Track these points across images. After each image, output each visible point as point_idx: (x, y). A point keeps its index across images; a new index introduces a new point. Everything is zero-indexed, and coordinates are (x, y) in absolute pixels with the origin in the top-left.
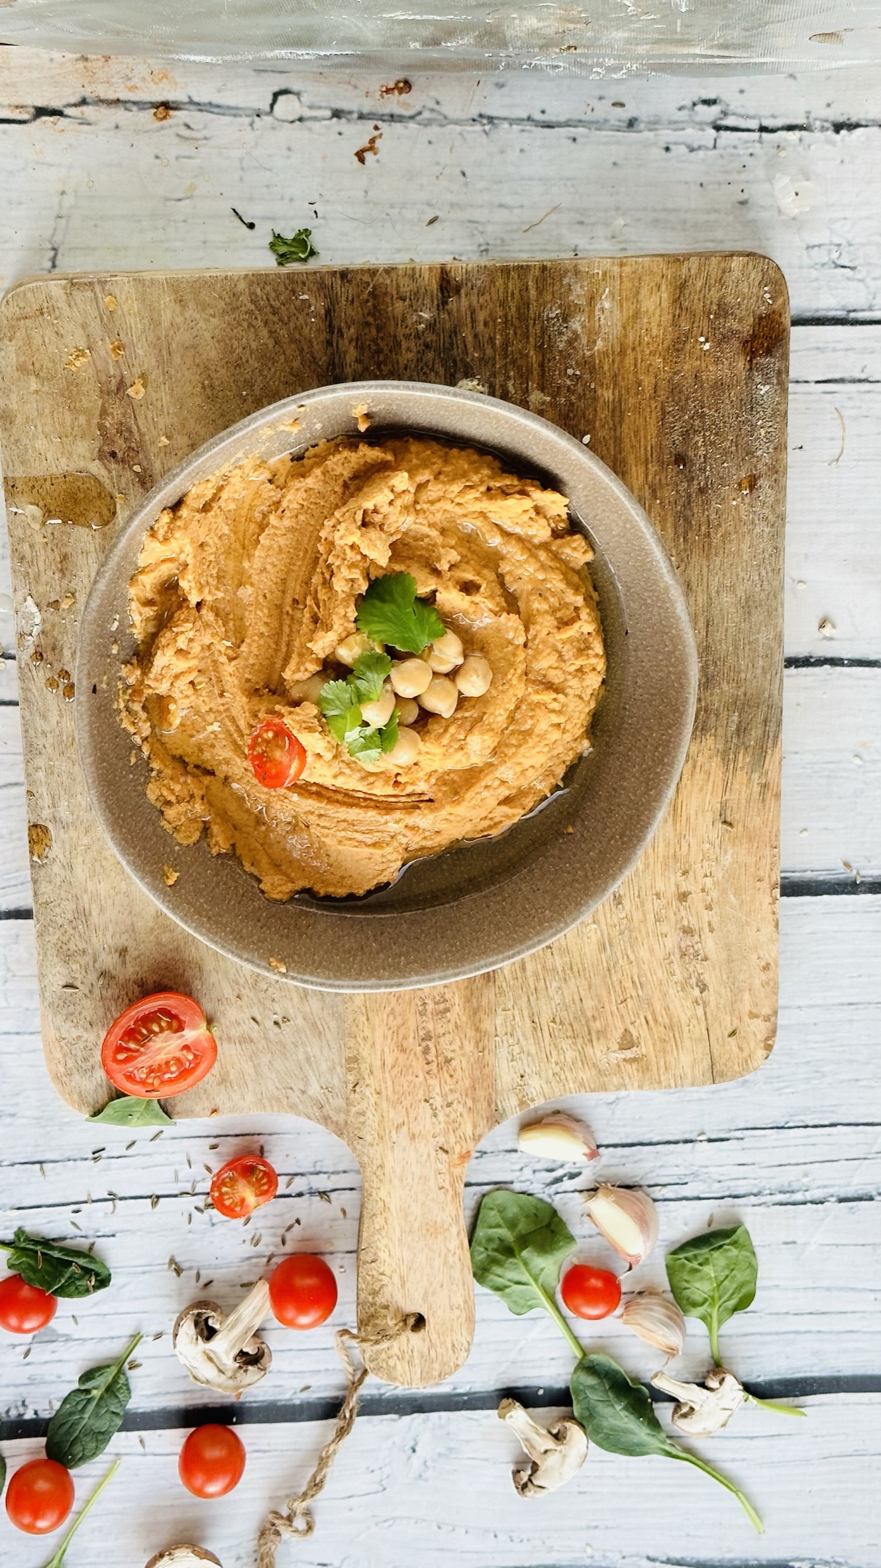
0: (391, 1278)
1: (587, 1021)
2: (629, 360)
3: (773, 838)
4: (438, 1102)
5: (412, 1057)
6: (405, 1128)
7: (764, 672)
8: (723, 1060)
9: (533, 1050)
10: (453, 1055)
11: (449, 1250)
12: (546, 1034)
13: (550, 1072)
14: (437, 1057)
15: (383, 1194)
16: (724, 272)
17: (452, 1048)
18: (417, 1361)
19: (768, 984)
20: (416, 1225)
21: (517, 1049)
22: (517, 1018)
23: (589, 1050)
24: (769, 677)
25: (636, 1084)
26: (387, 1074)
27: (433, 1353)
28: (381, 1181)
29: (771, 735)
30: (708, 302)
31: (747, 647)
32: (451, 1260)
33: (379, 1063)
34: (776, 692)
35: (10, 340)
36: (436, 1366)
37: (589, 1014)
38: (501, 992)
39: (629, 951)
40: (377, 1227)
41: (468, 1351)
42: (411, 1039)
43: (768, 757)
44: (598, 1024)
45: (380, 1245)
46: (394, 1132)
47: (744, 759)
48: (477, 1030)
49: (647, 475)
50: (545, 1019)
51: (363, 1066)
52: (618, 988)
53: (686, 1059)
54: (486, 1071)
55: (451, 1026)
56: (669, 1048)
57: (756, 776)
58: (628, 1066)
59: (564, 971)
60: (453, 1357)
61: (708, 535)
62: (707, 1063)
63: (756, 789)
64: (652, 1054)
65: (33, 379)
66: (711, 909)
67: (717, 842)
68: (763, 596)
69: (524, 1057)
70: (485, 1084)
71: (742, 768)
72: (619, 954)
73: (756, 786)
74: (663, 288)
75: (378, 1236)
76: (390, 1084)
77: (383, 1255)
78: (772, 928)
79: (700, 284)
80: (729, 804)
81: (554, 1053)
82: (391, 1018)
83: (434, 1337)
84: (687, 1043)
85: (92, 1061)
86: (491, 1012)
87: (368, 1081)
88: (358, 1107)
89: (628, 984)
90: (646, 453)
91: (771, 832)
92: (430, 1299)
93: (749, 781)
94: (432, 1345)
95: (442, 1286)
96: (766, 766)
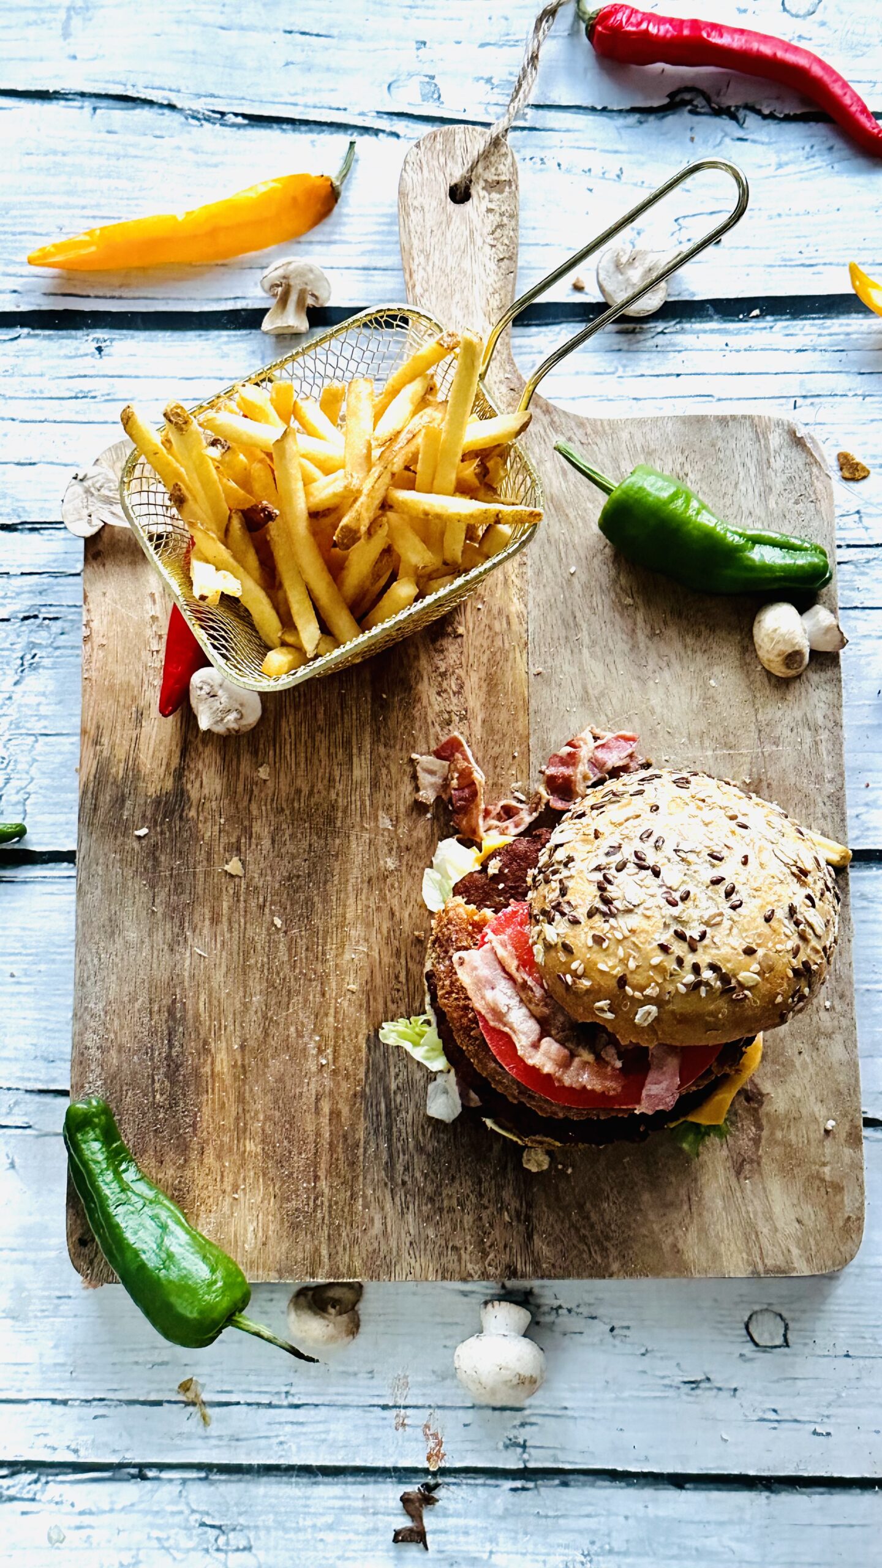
0: (484, 242)
2: (229, 1179)
3: (89, 689)
11: (424, 269)
18: (458, 152)
20: (457, 297)
27: (442, 160)
29: (89, 795)
31: (113, 885)
32: (422, 259)
34: (84, 838)
35: (849, 1218)
36: (439, 146)
40: (497, 296)
41: (405, 162)
43: (93, 771)
45: (494, 277)
47: (118, 770)
49: (213, 1063)
57: (105, 754)
60: (421, 155)
61: (151, 1001)
63: (105, 740)
65: (827, 1178)
66: (152, 617)
67: (145, 687)
68: (97, 937)
71: (120, 761)
73: (106, 743)
75: (498, 285)
77: (492, 266)
80: (131, 725)
83: (441, 178)
85: (784, 478)
90: (213, 1085)
91: (91, 695)
92: (444, 218)
93: (113, 747)
94: (442, 168)
95: (432, 231)
96: (95, 762)
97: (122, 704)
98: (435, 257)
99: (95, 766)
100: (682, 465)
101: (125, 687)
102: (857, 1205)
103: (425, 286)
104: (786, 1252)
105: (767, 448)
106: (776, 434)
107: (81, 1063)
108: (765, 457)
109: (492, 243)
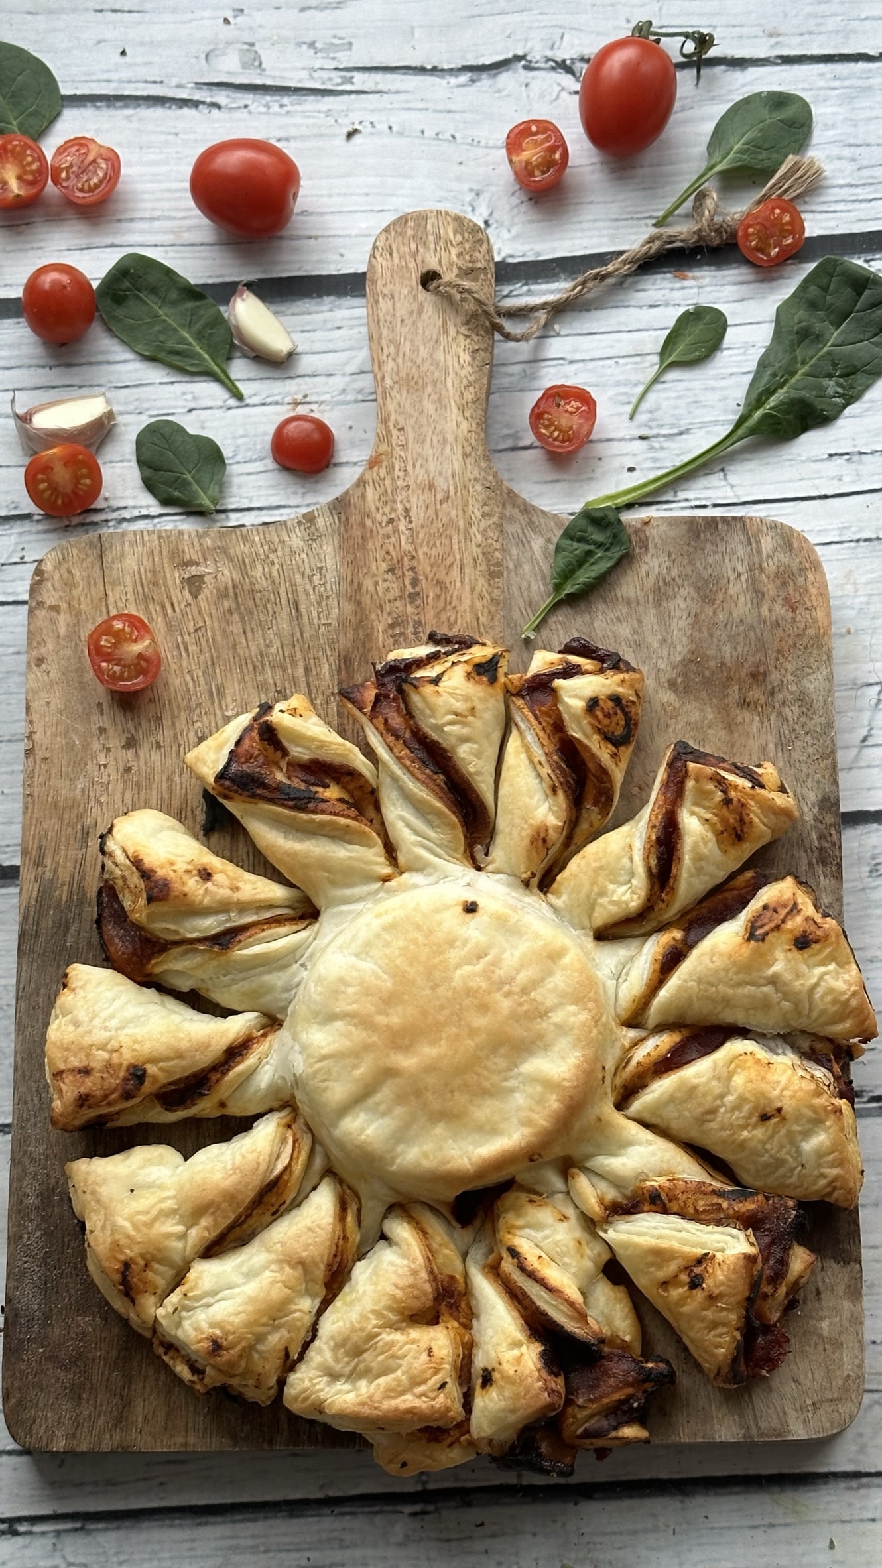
0: (458, 332)
1: (238, 608)
3: (30, 806)
4: (402, 526)
5: (430, 577)
6: (439, 496)
7: (38, 989)
8: (89, 560)
9: (298, 578)
10: (386, 577)
11: (394, 360)
12: (283, 596)
13: (280, 554)
14: (403, 575)
15: (465, 425)
16: (74, 1435)
17: (386, 584)
18: (431, 238)
19: (39, 643)
20: (429, 389)
21: (316, 579)
22: (315, 614)
23: (237, 576)
24: (32, 985)
25: (186, 537)
26: (458, 557)
27: (413, 246)
28: (467, 440)
29: (30, 920)
30: (91, 1402)
32: (392, 349)
33: (467, 570)
34: (24, 968)
35: (848, 1376)
36: (410, 232)
37: (236, 617)
38: (331, 643)
39: (191, 685)
40: (471, 389)
41: (375, 247)
42: (431, 595)
43: (35, 893)
44: (226, 604)
45: (470, 369)
46: (452, 493)
47: (62, 894)
48: (359, 603)
50: (284, 613)
51: (484, 567)
52: (204, 644)
53: (131, 563)
54: (350, 558)
55: (387, 608)
56: (149, 575)
57: (48, 875)
58: (194, 557)
59: (263, 665)
60: (391, 241)
62: (108, 557)
63: (48, 861)
64: (167, 570)
65: (826, 1333)
66: (100, 728)
67: (92, 803)
69: (308, 570)
70: (351, 543)
71: (64, 884)
72: (202, 682)
73: (49, 864)
74: (140, 1419)
75: (472, 378)
76: (455, 547)
77: (465, 357)
78: (35, 705)
79: (100, 1422)
80: (78, 845)
81: (275, 574)
82: (452, 619)
83: (412, 265)
84: (128, 580)
85: (778, 582)
86: (342, 622)
87: (479, 550)
88: (489, 523)
89: (193, 648)
91: (33, 812)
92: (415, 306)
93: (56, 870)
94: (414, 255)
95: (402, 321)
96: (37, 886)
97: (66, 821)
98: (406, 348)
99: (36, 889)
100: (669, 569)
101: (70, 803)
102: (857, 1362)
103: (396, 378)
104: (781, 1414)
105: (759, 552)
106: (769, 538)
107: (20, 1211)
108: (756, 560)
109: (466, 333)
